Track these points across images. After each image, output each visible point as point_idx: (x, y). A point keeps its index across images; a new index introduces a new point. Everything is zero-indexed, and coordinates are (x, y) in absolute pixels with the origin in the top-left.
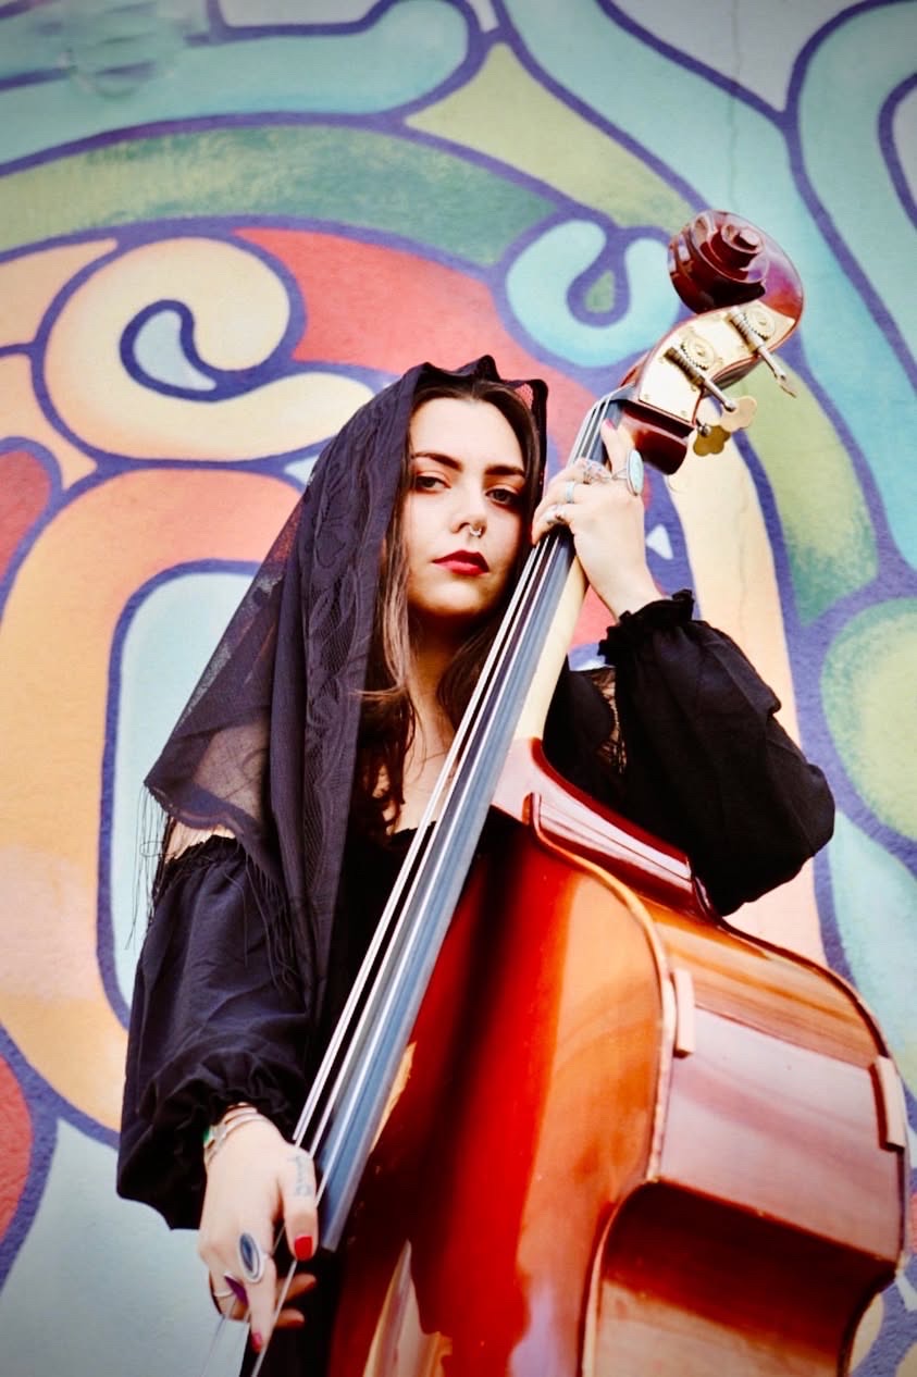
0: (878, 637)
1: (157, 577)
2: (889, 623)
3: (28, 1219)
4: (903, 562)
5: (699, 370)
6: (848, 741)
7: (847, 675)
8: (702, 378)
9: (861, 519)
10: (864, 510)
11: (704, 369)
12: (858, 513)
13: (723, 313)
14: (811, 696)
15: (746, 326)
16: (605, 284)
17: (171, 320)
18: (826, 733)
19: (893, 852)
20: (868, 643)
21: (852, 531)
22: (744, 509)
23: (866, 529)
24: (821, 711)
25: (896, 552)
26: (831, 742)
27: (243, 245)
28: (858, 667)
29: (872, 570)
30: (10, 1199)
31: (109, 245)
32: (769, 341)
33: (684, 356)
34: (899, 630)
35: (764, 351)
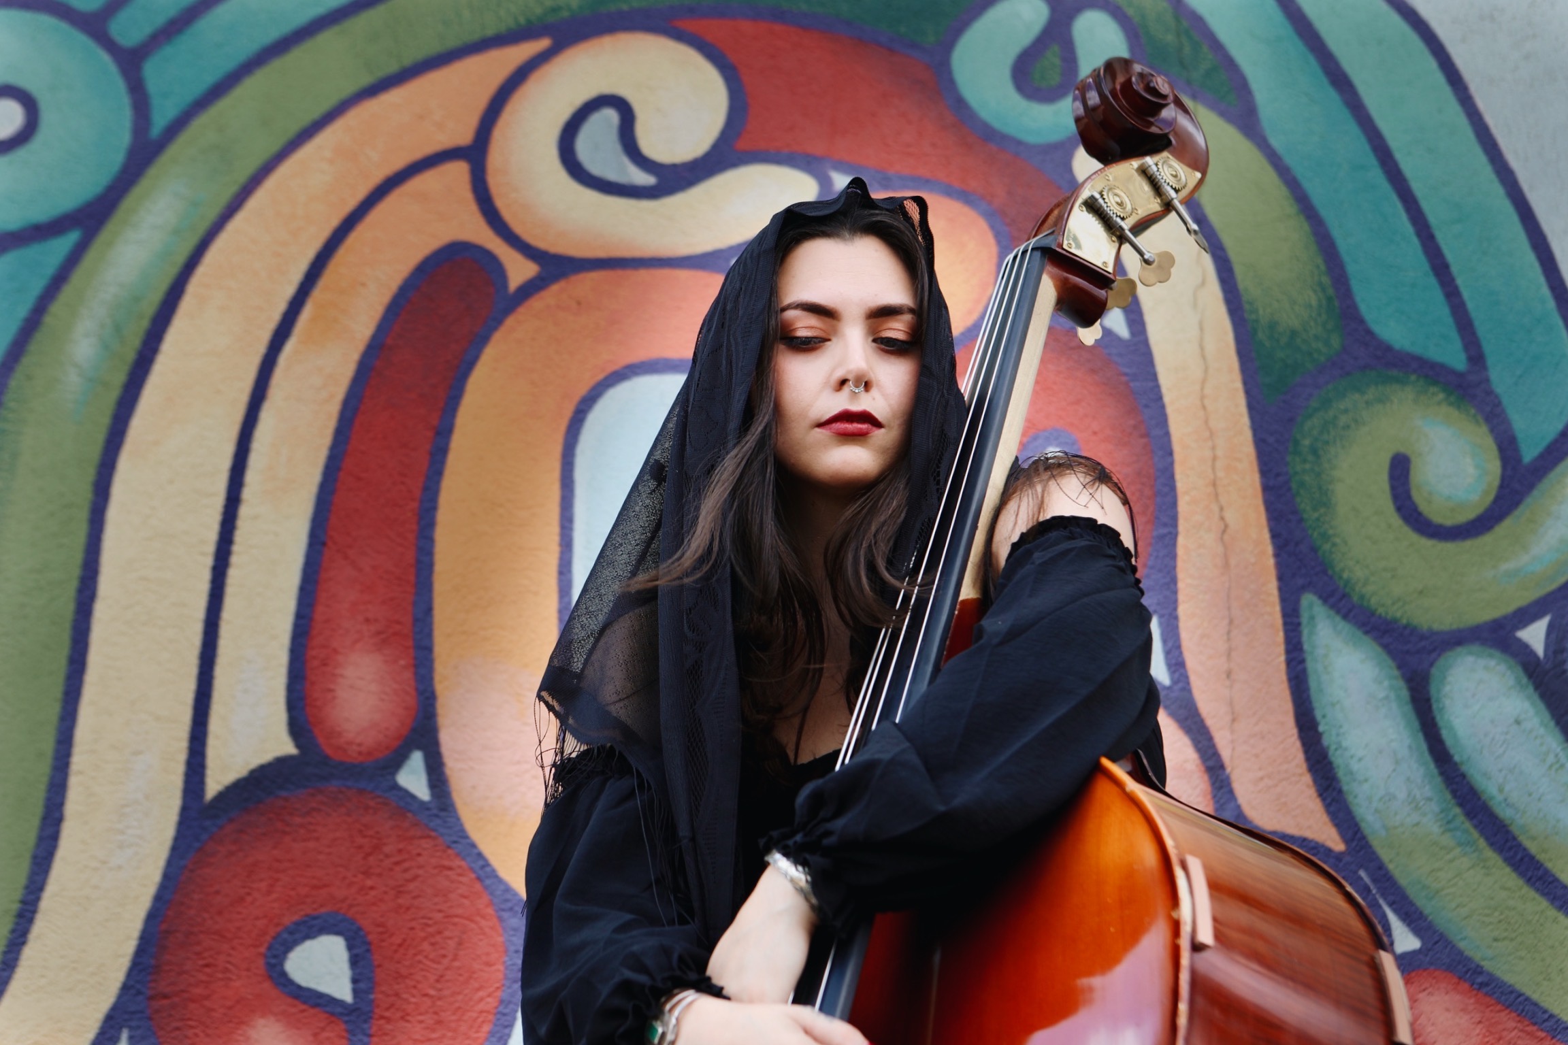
0: (1346, 411)
1: (606, 378)
2: (1357, 396)
3: (507, 1031)
4: (1369, 332)
5: (1118, 220)
6: (1318, 519)
7: (1314, 451)
8: (1121, 228)
9: (1324, 290)
10: (1326, 280)
11: (1123, 219)
12: (1320, 284)
13: (1135, 163)
14: (1278, 475)
15: (1160, 177)
16: (1053, 57)
17: (610, 116)
18: (1295, 512)
19: (1367, 633)
20: (1335, 417)
21: (1314, 303)
22: (1203, 283)
23: (1329, 299)
24: (1289, 489)
25: (1361, 321)
26: (1301, 520)
27: (680, 36)
28: (1327, 443)
29: (1336, 342)
30: (488, 1012)
31: (543, 44)
32: (1180, 193)
33: (1105, 206)
34: (1367, 403)
35: (1176, 203)
